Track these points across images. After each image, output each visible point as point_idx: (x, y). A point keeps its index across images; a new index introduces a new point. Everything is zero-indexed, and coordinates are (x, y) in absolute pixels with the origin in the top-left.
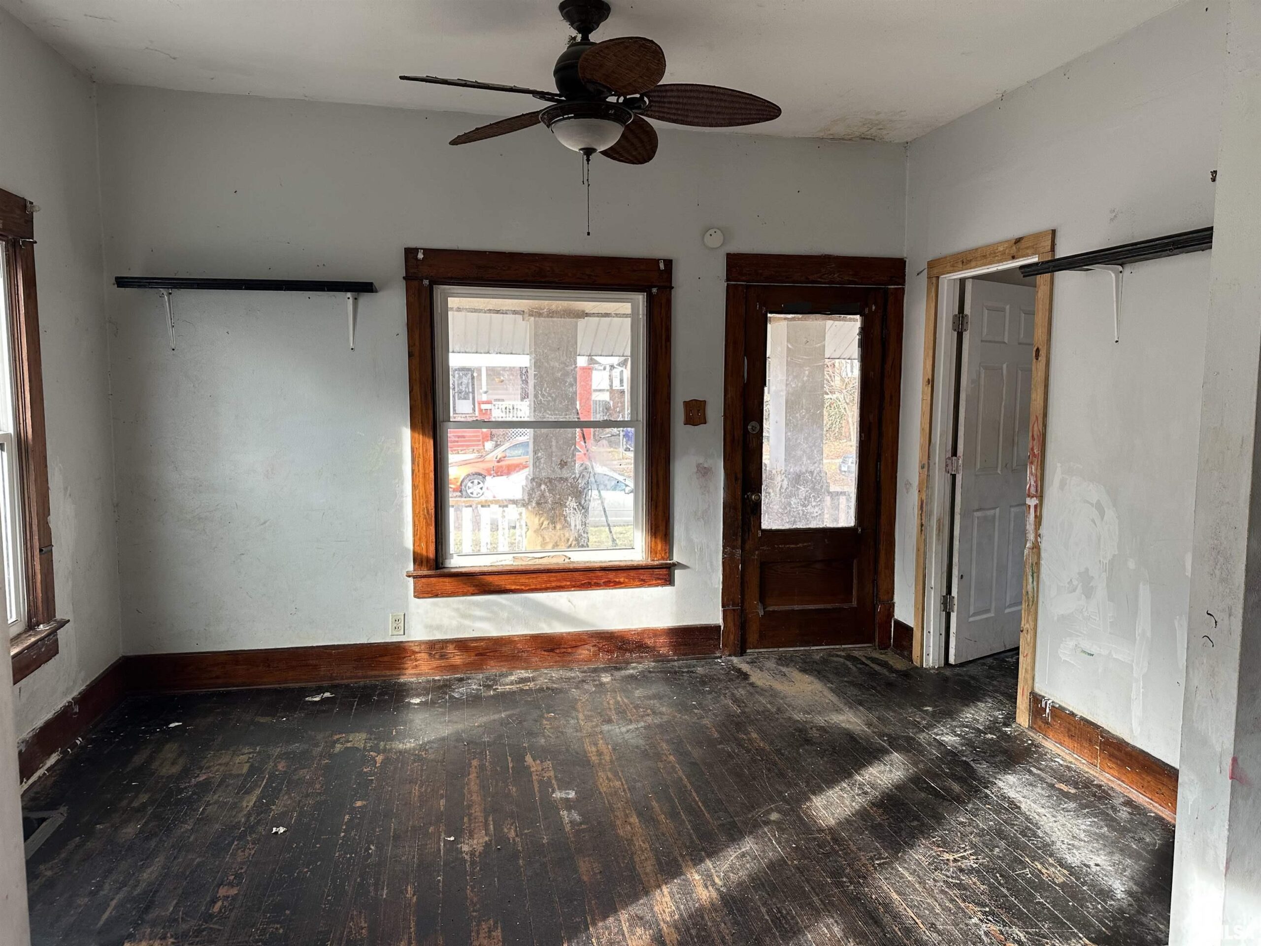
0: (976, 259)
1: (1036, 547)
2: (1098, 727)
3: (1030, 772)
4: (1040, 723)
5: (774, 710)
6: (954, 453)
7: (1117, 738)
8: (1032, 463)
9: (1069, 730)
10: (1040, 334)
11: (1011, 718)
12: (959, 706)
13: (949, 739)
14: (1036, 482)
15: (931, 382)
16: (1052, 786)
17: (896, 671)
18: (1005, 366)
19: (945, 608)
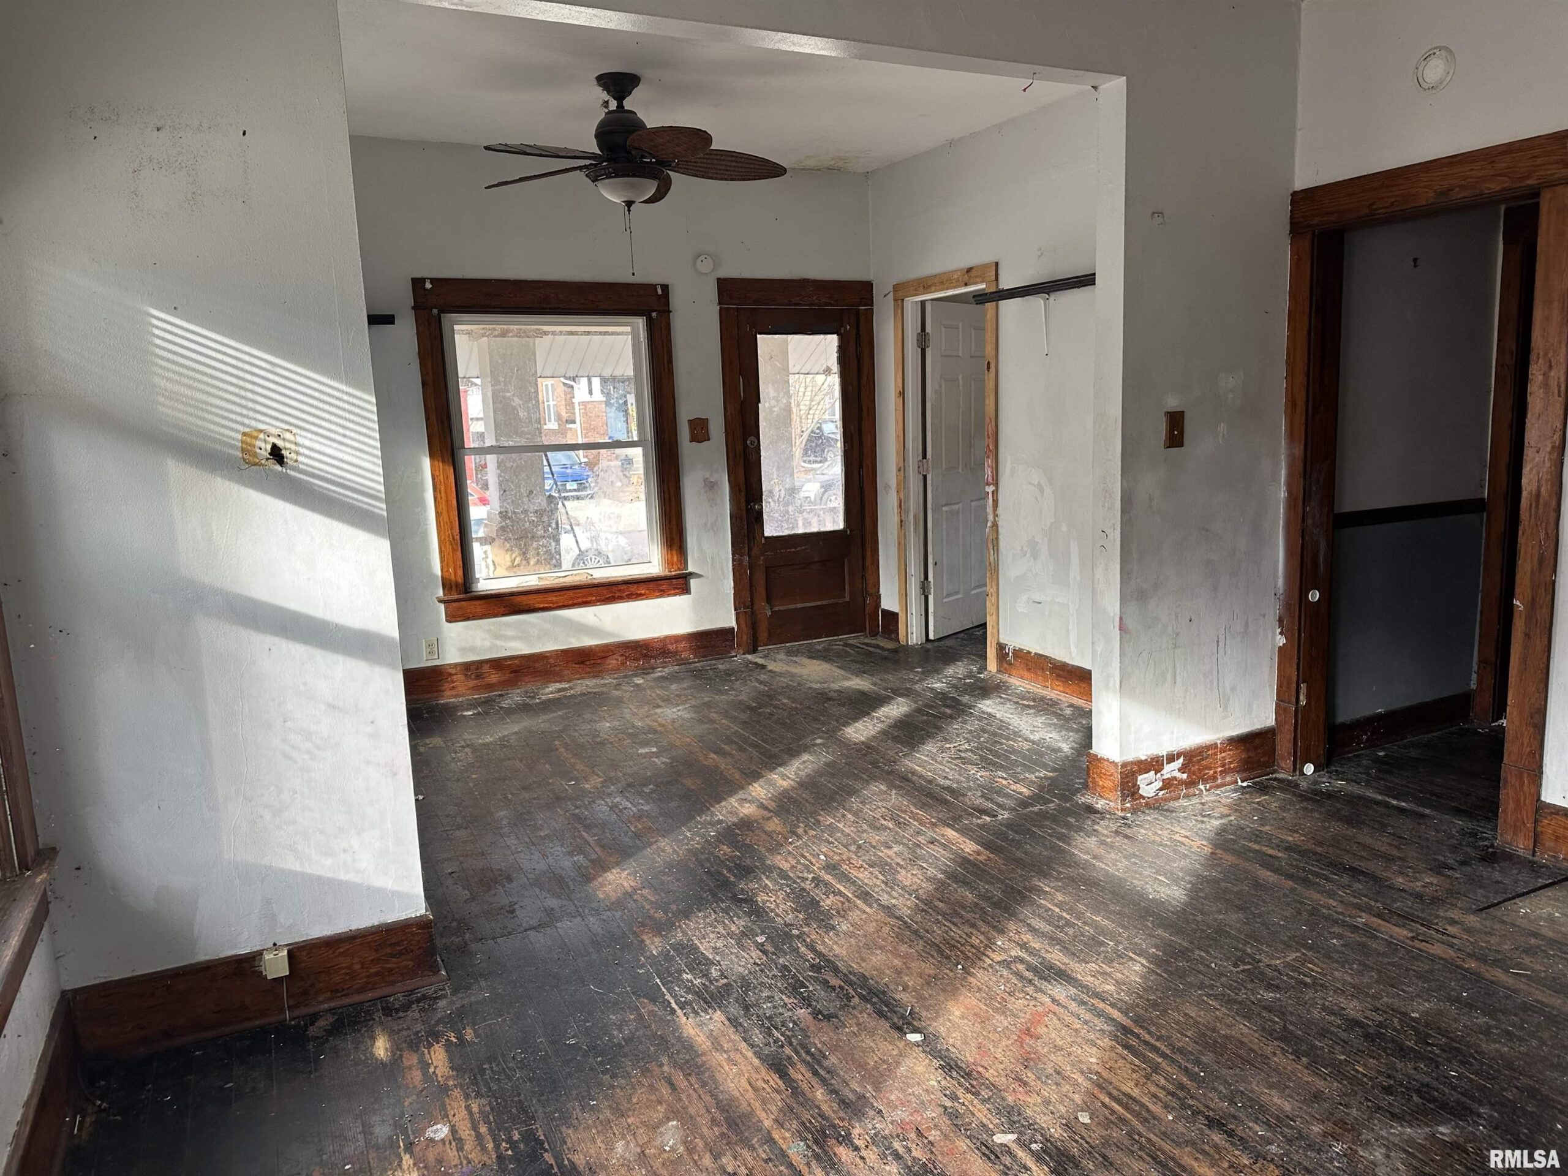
0: (934, 284)
1: (995, 525)
2: (1047, 657)
3: (1001, 697)
4: (1005, 665)
5: (795, 684)
6: (924, 456)
7: (1061, 662)
8: (988, 457)
9: (1027, 665)
10: (989, 350)
11: (983, 668)
12: (941, 666)
13: (938, 686)
14: (992, 472)
15: (902, 394)
16: (1017, 703)
17: (888, 650)
18: (960, 377)
19: (924, 591)
